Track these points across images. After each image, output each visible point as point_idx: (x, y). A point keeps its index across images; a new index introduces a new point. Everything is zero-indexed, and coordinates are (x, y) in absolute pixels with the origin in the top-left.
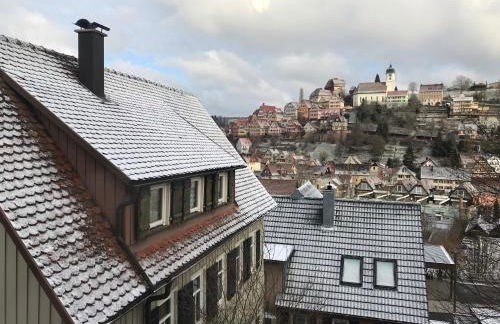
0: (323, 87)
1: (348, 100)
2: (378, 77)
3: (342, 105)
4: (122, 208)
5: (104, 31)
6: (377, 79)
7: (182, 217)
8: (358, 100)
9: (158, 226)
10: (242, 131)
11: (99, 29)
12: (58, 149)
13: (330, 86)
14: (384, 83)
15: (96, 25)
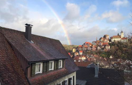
0: (103, 37)
1: (110, 40)
2: (118, 34)
3: (108, 41)
4: (27, 68)
5: (32, 26)
6: (118, 35)
7: (46, 71)
8: (113, 40)
9: (39, 73)
10: (80, 49)
11: (30, 26)
12: (15, 54)
13: (105, 37)
14: (120, 36)
15: (30, 25)
